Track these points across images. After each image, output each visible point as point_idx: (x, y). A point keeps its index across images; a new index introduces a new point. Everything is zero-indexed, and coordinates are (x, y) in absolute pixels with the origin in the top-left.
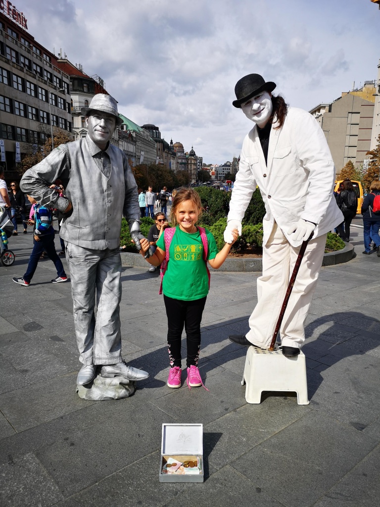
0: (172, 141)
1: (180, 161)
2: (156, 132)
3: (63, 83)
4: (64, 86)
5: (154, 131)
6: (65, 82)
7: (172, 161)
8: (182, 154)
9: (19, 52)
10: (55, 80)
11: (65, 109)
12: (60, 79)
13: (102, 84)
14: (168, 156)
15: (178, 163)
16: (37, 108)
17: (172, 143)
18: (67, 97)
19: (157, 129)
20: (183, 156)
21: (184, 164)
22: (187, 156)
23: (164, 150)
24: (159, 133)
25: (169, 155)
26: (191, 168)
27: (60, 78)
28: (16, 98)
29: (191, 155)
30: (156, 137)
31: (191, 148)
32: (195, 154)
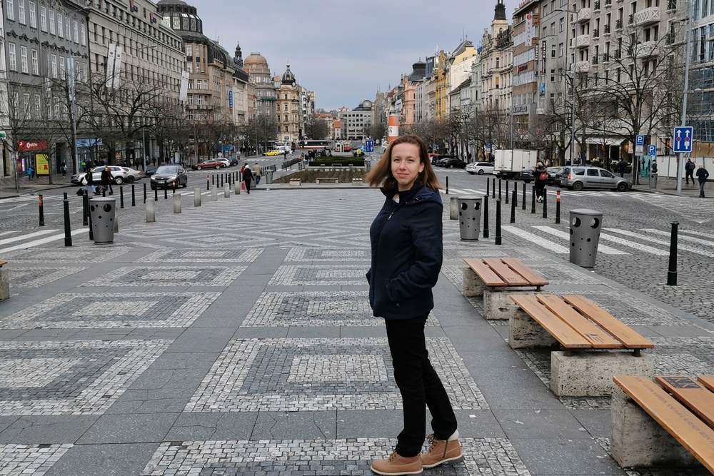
0: (238, 49)
1: (260, 94)
2: (190, 18)
5: (185, 15)
7: (235, 89)
8: (265, 80)
14: (222, 77)
15: (255, 97)
17: (238, 53)
19: (192, 10)
20: (267, 84)
21: (272, 100)
22: (277, 85)
23: (210, 60)
24: (199, 23)
25: (228, 78)
26: (286, 109)
29: (285, 82)
30: (190, 30)
31: (286, 68)
32: (294, 80)
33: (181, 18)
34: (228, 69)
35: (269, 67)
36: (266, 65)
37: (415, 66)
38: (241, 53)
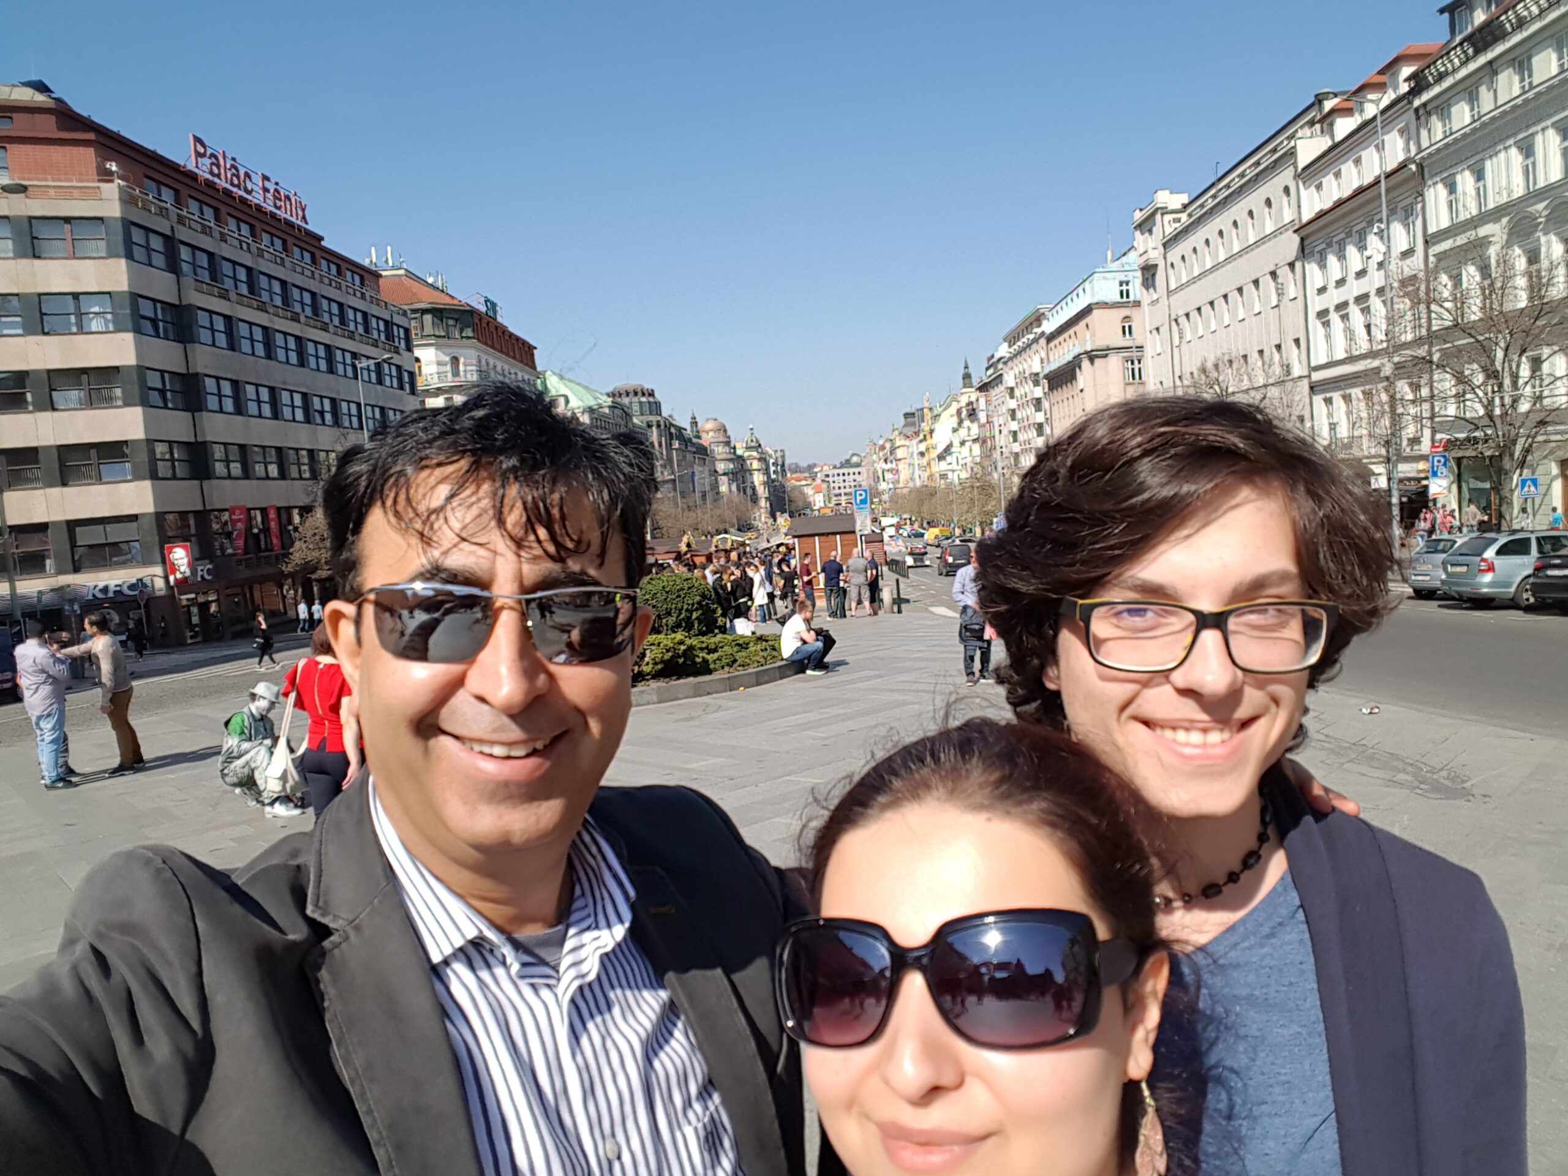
1: (721, 466)
2: (649, 402)
3: (395, 328)
4: (396, 333)
5: (644, 399)
6: (399, 326)
7: (697, 469)
8: (726, 449)
9: (289, 280)
10: (374, 325)
11: (401, 387)
12: (386, 322)
13: (495, 312)
14: (684, 457)
16: (333, 396)
17: (694, 423)
18: (403, 360)
19: (651, 393)
20: (729, 453)
22: (740, 453)
23: (673, 443)
24: (658, 405)
25: (689, 456)
27: (389, 319)
28: (284, 383)
29: (748, 448)
30: (651, 414)
31: (749, 432)
32: (760, 446)
33: (641, 403)
34: (689, 448)
35: (729, 433)
36: (725, 431)
37: (907, 415)
38: (696, 423)
